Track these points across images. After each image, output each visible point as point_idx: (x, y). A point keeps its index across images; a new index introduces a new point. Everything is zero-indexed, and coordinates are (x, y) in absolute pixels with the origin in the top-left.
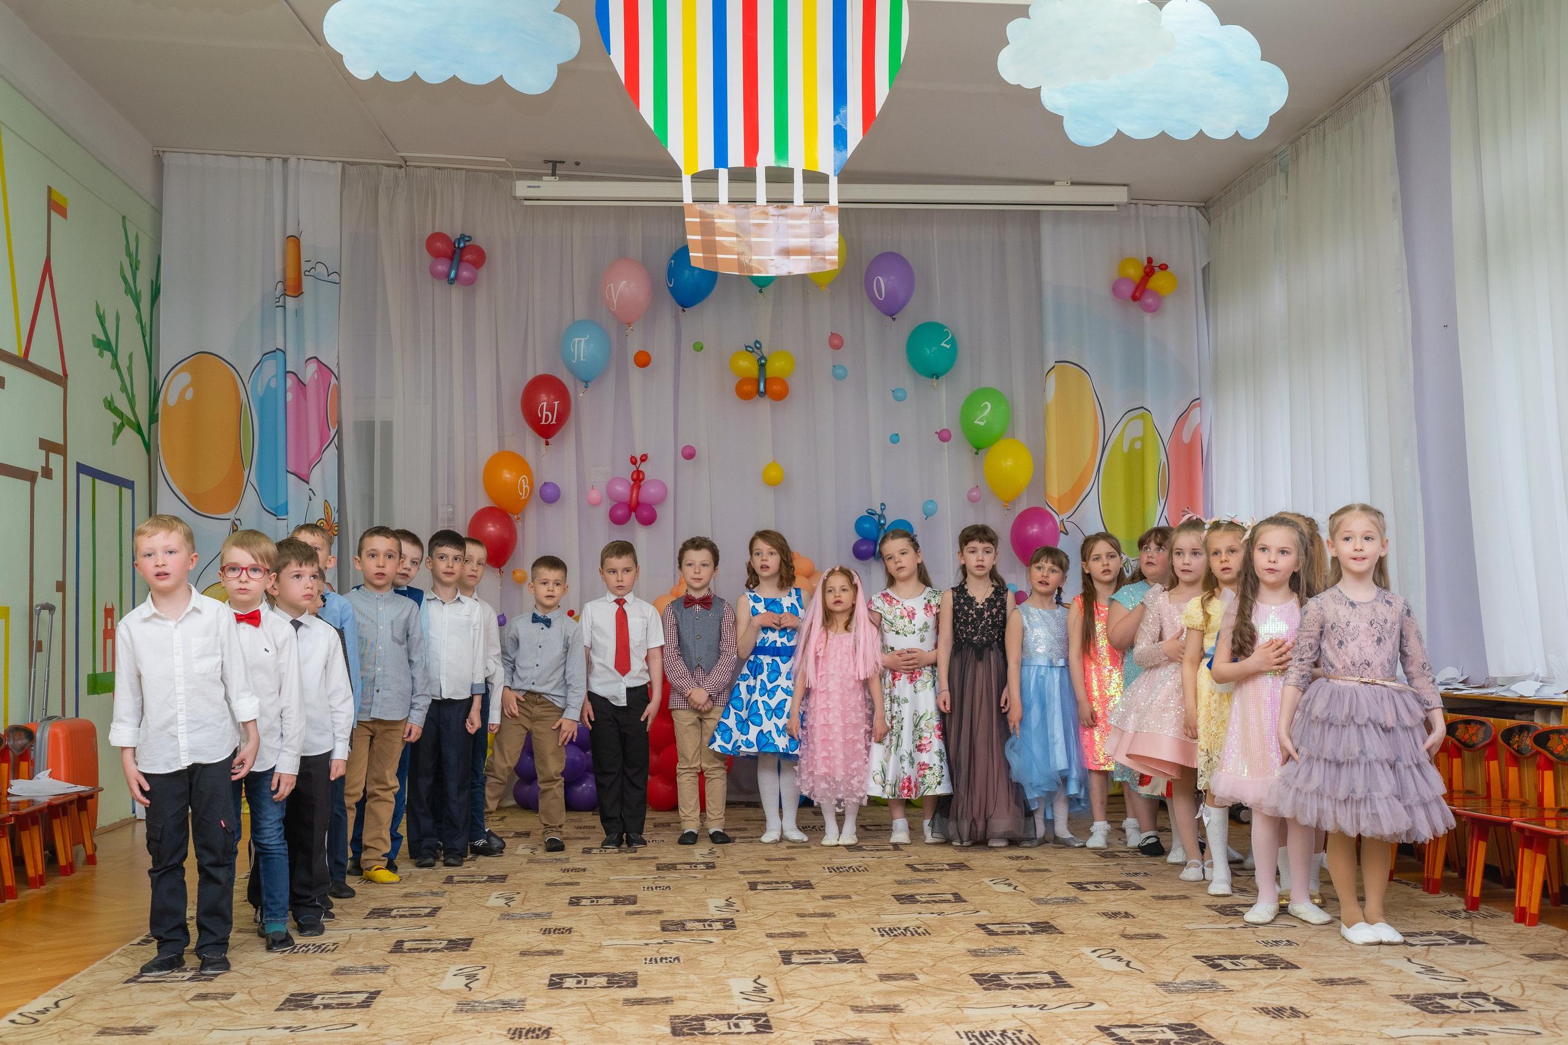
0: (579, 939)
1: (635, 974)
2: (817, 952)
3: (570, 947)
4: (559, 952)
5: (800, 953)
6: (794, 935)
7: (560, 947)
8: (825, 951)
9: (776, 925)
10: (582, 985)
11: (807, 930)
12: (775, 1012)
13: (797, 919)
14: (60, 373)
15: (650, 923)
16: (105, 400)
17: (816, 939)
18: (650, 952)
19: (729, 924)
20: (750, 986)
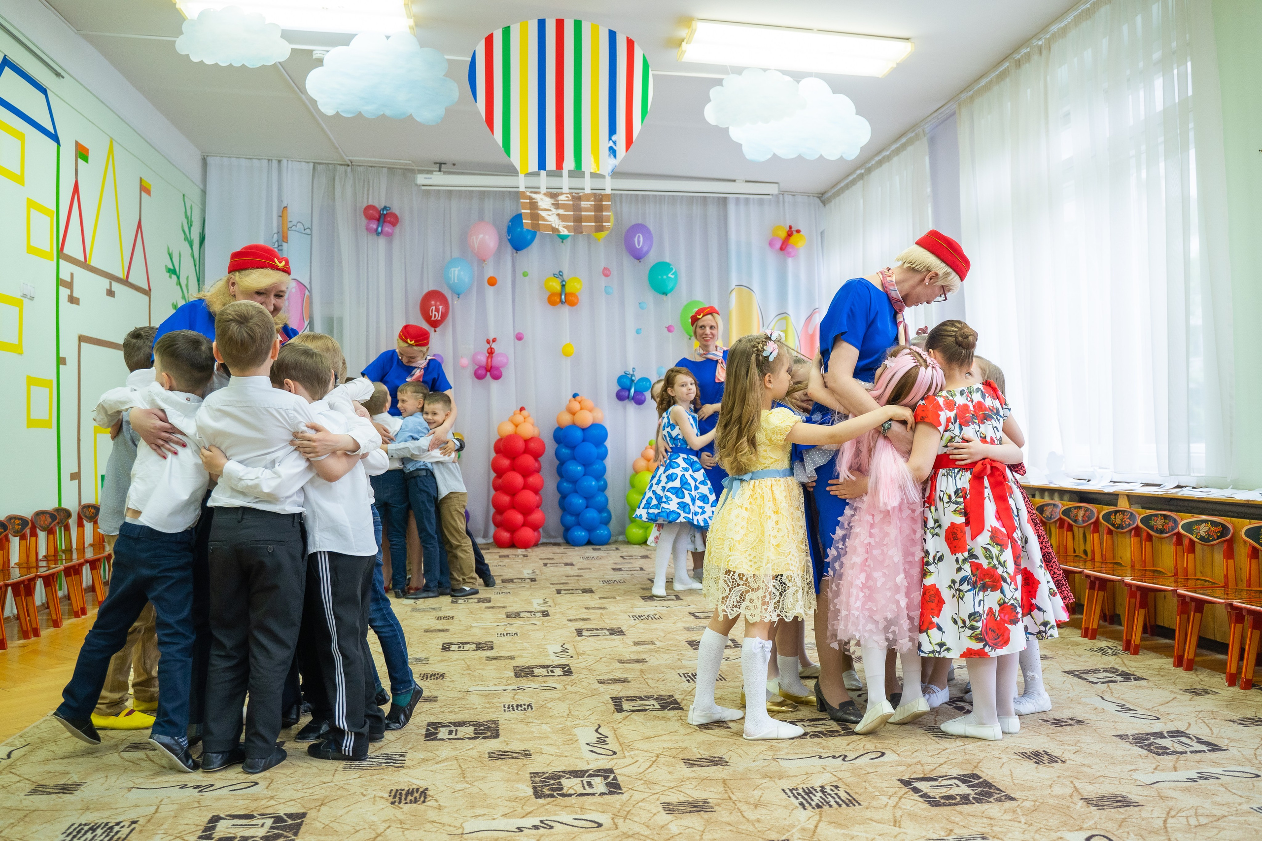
0: (458, 622)
1: (492, 642)
2: (597, 629)
3: (453, 627)
4: (447, 630)
5: (587, 630)
6: (583, 620)
7: (447, 627)
8: (602, 629)
9: (573, 614)
10: (461, 649)
11: (591, 617)
12: (573, 664)
13: (584, 610)
14: (147, 288)
15: (499, 613)
16: (173, 304)
17: (596, 622)
18: (501, 630)
19: (545, 614)
20: (559, 649)
